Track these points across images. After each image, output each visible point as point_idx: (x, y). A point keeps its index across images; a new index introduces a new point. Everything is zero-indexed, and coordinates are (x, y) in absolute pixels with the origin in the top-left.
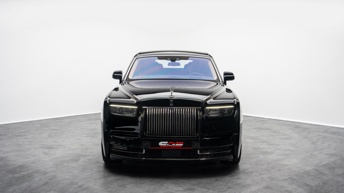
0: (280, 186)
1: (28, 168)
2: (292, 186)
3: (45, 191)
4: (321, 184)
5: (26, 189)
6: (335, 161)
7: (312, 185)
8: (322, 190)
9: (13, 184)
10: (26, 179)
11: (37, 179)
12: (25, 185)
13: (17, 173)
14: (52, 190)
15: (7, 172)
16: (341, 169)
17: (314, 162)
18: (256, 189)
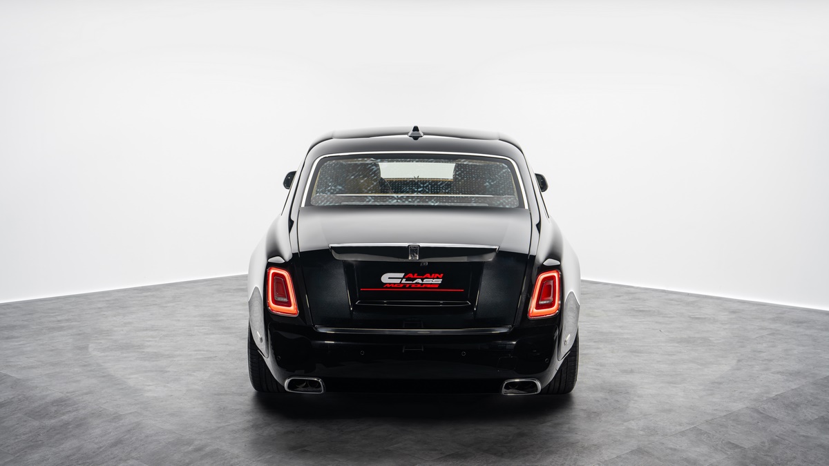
0: (671, 449)
1: (76, 406)
2: (698, 449)
3: (114, 460)
4: (767, 444)
5: (70, 455)
6: (799, 388)
7: (746, 445)
8: (768, 459)
9: (40, 442)
10: (70, 432)
11: (98, 431)
12: (69, 445)
13: (51, 418)
14: (133, 458)
15: (26, 414)
16: (815, 407)
17: (750, 391)
18: (614, 456)
